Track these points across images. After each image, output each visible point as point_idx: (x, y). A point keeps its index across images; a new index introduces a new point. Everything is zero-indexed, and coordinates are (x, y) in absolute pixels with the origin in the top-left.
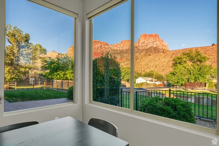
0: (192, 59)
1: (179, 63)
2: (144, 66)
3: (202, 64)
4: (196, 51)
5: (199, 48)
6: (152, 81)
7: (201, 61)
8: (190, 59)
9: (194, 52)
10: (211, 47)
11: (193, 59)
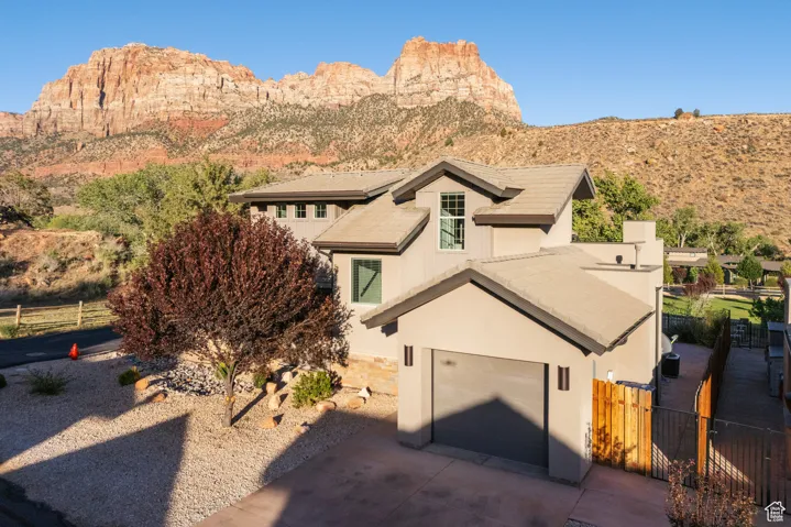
0: (613, 202)
7: (637, 210)
11: (616, 202)
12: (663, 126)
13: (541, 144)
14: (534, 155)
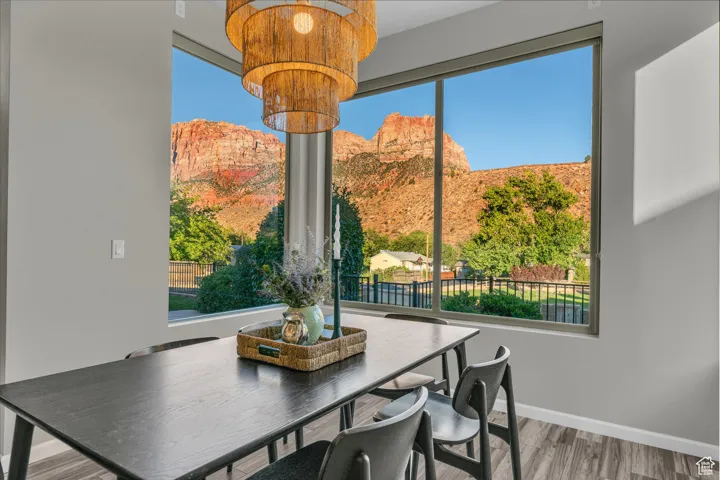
0: (532, 200)
1: (501, 209)
2: (395, 217)
3: (560, 212)
4: (545, 176)
5: (552, 168)
6: (419, 262)
7: (557, 206)
8: (529, 199)
9: (539, 179)
10: (584, 165)
11: (535, 199)
12: (576, 169)
13: (481, 182)
14: (476, 191)
